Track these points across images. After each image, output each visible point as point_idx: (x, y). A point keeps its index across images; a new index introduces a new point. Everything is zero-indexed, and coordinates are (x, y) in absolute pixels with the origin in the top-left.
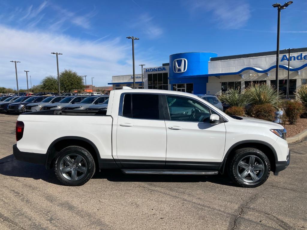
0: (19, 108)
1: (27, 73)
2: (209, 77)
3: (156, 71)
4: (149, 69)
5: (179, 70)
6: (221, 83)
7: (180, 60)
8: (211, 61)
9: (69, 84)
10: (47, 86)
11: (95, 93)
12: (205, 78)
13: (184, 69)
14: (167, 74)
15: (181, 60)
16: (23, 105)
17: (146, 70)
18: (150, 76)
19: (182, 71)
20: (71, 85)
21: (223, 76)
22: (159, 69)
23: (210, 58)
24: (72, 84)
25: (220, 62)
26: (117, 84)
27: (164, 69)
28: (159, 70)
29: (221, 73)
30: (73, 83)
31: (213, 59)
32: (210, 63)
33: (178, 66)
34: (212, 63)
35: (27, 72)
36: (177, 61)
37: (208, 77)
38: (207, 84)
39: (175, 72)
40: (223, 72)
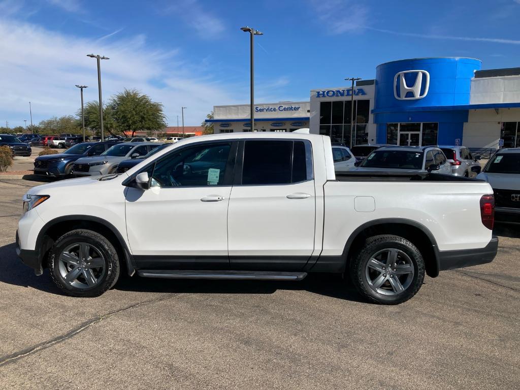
0: (60, 167)
1: (82, 90)
2: (471, 111)
3: (342, 95)
4: (324, 92)
5: (410, 94)
6: (499, 123)
7: (412, 73)
8: (475, 77)
9: (137, 118)
10: (94, 121)
11: (175, 139)
12: (461, 114)
13: (422, 93)
14: (367, 102)
15: (416, 74)
16: (67, 159)
17: (318, 92)
18: (325, 107)
19: (418, 96)
20: (141, 121)
21: (506, 109)
22: (349, 92)
23: (475, 71)
24: (143, 118)
25: (502, 81)
26: (224, 123)
27: (362, 92)
28: (348, 95)
29: (501, 102)
30: (145, 116)
31: (480, 74)
32: (474, 81)
33: (408, 86)
34: (482, 81)
35: (82, 88)
36: (406, 75)
37: (467, 112)
38: (466, 125)
39: (397, 98)
40: (508, 101)
